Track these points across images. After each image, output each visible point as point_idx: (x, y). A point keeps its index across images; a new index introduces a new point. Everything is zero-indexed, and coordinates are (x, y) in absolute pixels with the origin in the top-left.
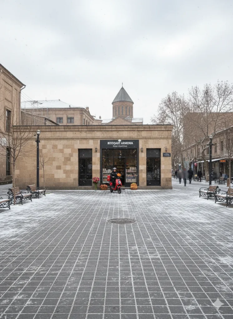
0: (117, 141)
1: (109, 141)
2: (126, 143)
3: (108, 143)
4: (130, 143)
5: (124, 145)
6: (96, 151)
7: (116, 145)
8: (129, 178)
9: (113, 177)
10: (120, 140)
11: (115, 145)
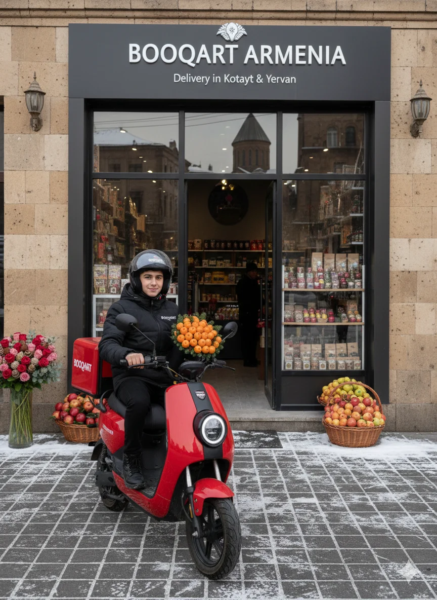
0: (213, 37)
1: (142, 36)
2: (291, 54)
3: (135, 52)
4: (318, 55)
5: (267, 68)
6: (36, 121)
7: (202, 67)
8: (309, 333)
9: (135, 359)
10: (232, 30)
11: (193, 71)
